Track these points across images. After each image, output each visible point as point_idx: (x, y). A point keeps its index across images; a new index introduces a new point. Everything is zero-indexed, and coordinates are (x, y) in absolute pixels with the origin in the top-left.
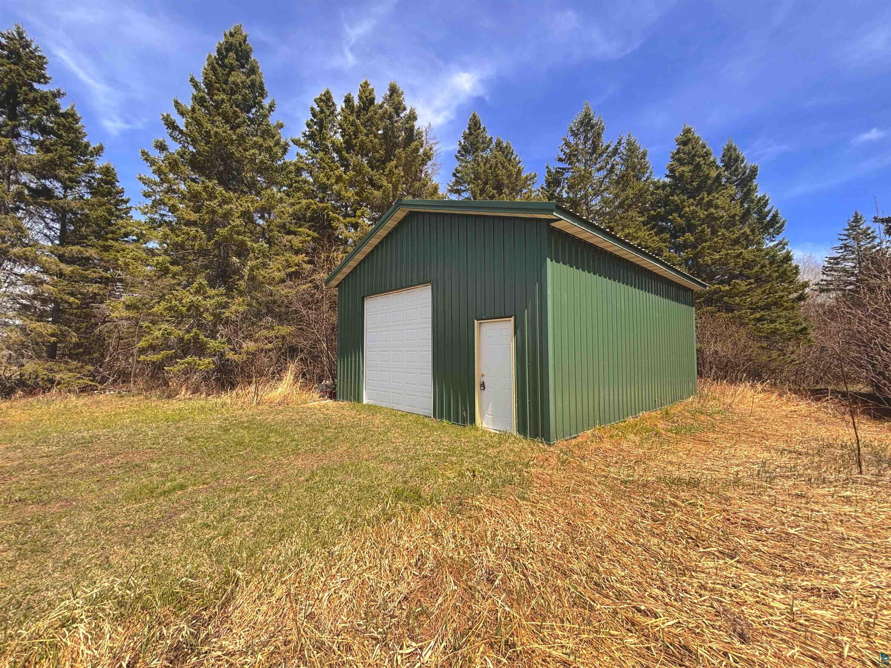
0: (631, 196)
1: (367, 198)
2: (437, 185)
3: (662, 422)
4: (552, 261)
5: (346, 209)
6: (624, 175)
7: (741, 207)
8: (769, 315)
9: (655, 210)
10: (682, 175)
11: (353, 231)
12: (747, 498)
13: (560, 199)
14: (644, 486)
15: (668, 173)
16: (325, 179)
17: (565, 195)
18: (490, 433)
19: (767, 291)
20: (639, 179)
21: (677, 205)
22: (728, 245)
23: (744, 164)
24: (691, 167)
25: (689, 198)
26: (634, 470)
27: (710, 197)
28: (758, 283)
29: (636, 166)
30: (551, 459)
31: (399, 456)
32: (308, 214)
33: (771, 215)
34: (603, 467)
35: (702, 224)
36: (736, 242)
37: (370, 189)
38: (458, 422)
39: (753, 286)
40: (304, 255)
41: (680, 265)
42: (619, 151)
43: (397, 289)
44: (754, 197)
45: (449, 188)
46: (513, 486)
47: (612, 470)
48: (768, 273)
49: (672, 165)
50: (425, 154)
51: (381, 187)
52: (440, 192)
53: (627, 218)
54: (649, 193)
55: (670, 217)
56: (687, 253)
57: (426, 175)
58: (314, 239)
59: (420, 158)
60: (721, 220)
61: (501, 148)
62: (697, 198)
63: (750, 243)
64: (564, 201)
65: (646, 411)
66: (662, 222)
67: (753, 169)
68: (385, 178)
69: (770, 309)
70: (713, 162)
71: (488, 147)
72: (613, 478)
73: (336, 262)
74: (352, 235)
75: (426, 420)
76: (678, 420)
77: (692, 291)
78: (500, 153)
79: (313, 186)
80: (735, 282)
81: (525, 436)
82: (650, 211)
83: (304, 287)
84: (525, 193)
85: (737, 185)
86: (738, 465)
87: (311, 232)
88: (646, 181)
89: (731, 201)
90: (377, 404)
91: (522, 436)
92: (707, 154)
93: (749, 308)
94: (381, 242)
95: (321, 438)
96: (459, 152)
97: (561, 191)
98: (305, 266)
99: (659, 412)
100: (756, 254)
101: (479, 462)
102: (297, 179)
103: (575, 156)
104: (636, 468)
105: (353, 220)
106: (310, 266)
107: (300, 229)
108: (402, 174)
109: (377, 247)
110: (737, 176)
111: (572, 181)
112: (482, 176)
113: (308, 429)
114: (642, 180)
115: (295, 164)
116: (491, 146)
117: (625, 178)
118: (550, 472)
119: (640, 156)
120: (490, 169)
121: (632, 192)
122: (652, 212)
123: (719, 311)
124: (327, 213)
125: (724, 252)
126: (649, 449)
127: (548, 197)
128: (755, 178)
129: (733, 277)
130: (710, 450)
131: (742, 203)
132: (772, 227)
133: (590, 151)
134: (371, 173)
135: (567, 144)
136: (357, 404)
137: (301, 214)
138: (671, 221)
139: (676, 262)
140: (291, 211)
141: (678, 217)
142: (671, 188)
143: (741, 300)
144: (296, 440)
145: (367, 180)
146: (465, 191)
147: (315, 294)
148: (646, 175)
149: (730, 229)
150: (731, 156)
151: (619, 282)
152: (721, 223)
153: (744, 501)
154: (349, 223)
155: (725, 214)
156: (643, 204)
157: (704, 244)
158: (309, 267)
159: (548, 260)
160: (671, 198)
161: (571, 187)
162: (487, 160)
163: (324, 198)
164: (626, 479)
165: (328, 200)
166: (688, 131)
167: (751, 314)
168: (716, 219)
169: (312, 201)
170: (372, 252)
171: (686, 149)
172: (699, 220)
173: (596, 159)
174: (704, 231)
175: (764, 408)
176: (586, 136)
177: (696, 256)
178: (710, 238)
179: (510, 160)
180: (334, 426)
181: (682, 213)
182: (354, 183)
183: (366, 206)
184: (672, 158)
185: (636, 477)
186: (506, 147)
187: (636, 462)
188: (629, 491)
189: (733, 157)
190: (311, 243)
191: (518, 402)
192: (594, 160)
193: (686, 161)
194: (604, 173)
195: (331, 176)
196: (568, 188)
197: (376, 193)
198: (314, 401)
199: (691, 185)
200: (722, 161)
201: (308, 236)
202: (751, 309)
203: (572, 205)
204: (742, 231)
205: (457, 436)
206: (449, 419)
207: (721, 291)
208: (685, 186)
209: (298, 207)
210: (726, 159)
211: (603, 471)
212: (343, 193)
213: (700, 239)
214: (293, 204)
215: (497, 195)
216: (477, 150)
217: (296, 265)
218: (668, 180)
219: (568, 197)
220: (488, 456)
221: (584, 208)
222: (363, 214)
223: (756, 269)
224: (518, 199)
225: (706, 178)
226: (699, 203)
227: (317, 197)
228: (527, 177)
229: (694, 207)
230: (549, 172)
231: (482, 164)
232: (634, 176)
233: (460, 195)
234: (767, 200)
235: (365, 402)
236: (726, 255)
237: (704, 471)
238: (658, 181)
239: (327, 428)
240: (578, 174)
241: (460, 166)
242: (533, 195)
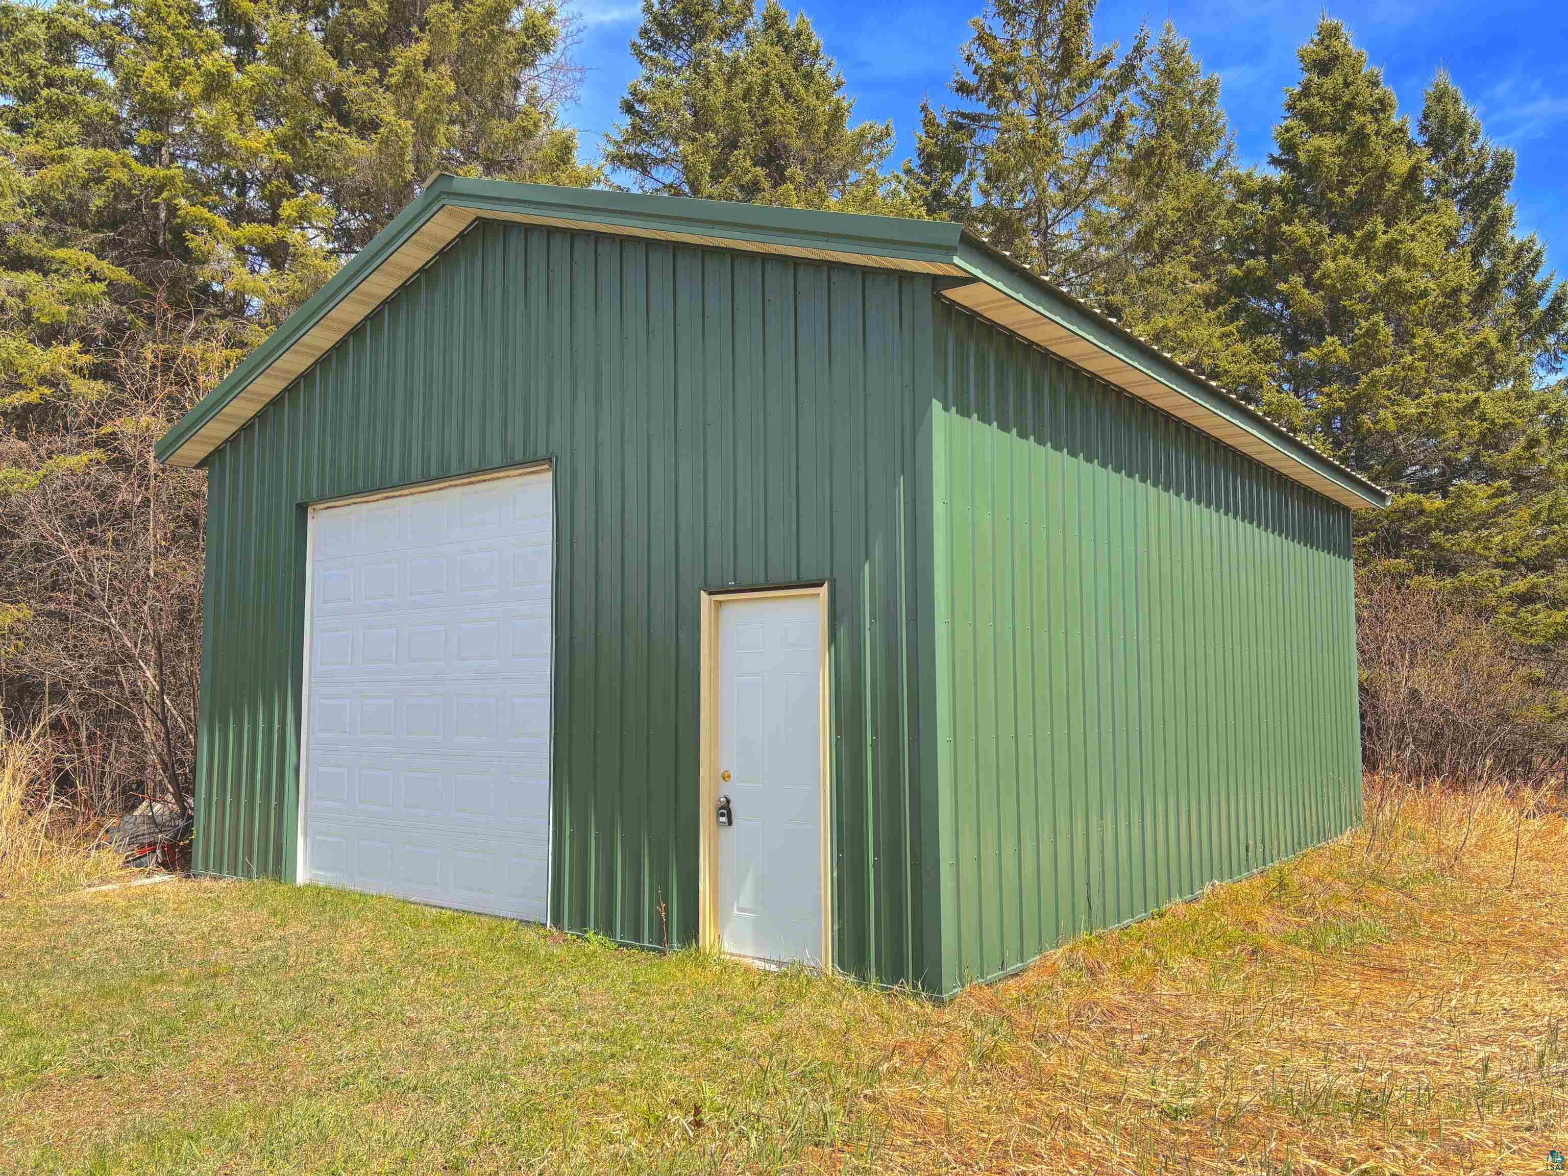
0: (1172, 216)
1: (319, 165)
2: (571, 137)
3: (1267, 911)
4: (946, 408)
5: (242, 193)
6: (1150, 153)
7: (1474, 267)
8: (1549, 586)
9: (1240, 264)
10: (1316, 162)
11: (265, 270)
12: (1514, 1141)
13: (961, 212)
14: (1230, 1123)
15: (1277, 152)
16: (163, 84)
17: (976, 200)
18: (747, 970)
19: (1544, 516)
20: (1193, 165)
21: (1302, 251)
22: (1442, 377)
23: (1478, 144)
24: (1341, 140)
25: (1334, 230)
26: (1198, 1073)
27: (1393, 233)
28: (1519, 490)
29: (1186, 125)
30: (945, 1052)
31: (433, 1069)
32: (97, 203)
33: (1549, 295)
34: (1104, 1067)
35: (1372, 312)
36: (1462, 367)
37: (332, 131)
38: (638, 937)
39: (1508, 499)
40: (75, 346)
41: (1310, 431)
42: (1139, 77)
43: (427, 479)
44: (1506, 241)
45: (611, 149)
46: (828, 1150)
47: (1133, 1074)
48: (1545, 461)
49: (1288, 130)
50: (531, 29)
51: (373, 125)
52: (580, 161)
53: (1159, 284)
54: (1222, 209)
55: (1282, 286)
56: (1329, 395)
57: (532, 101)
58: (115, 291)
59: (511, 41)
60: (1422, 302)
61: (781, 34)
62: (1358, 234)
63: (1496, 373)
64: (975, 219)
65: (1221, 879)
66: (1260, 296)
67: (1502, 161)
68: (389, 95)
69: (1550, 569)
70: (1401, 130)
71: (738, 27)
72: (1137, 1102)
73: (202, 378)
74: (264, 286)
75: (529, 936)
76: (1313, 907)
77: (1346, 510)
78: (779, 49)
79: (119, 103)
80: (1461, 488)
81: (862, 977)
82: (1224, 263)
83: (72, 461)
84: (857, 184)
85: (1464, 203)
86: (1485, 1041)
87: (104, 267)
88: (1214, 172)
89: (1447, 249)
90: (350, 887)
91: (852, 978)
92: (1384, 105)
93: (1497, 565)
94: (374, 317)
95: (136, 1020)
96: (645, 32)
97: (966, 186)
98: (78, 385)
99: (1257, 882)
100: (1514, 405)
101: (712, 1076)
102: (54, 71)
103: (1008, 78)
104: (1203, 1066)
105: (269, 232)
106: (99, 385)
107: (61, 253)
108: (451, 89)
109: (357, 332)
110: (1463, 176)
111: (999, 157)
112: (720, 120)
113: (80, 987)
114: (1205, 168)
115: (49, 20)
116: (749, 26)
117: (1155, 161)
118: (944, 1092)
119: (1197, 96)
120: (746, 97)
121: (1175, 203)
122: (1232, 269)
123: (1418, 571)
124: (167, 202)
125: (1429, 395)
126: (1237, 1002)
127: (926, 203)
128: (1507, 187)
129: (1453, 470)
130: (1411, 999)
131: (1476, 255)
132: (1553, 330)
133: (1051, 67)
134: (340, 75)
135: (984, 40)
136: (271, 885)
137: (70, 198)
138: (1286, 301)
139: (1298, 423)
140: (27, 185)
141: (1306, 285)
142: (1285, 199)
143: (1478, 540)
144: (32, 1033)
145: (320, 96)
146: (663, 161)
147: (114, 487)
148: (1215, 156)
149: (1447, 331)
150: (1445, 117)
151: (1143, 480)
152: (1422, 311)
153: (1507, 1153)
154: (251, 242)
155: (1432, 285)
156: (1206, 241)
157: (1376, 371)
158: (94, 389)
159: (937, 405)
160: (1285, 227)
161: (994, 177)
162: (735, 71)
163: (157, 147)
164: (1177, 1103)
165: (173, 157)
166: (1331, 33)
167: (1504, 581)
168: (1408, 298)
169: (113, 156)
170: (340, 347)
171: (1329, 84)
172: (1362, 300)
173: (1071, 94)
174: (1377, 332)
175: (1544, 860)
176: (1041, 20)
177: (1355, 407)
178: (1393, 355)
179: (809, 76)
180: (184, 973)
181: (1316, 276)
182: (274, 105)
183: (317, 188)
184: (1291, 107)
185: (1205, 1095)
186: (798, 34)
187: (1202, 1045)
188: (1187, 1145)
189: (1450, 121)
190: (106, 304)
191: (839, 863)
192: (1064, 96)
193: (1327, 120)
194: (1093, 139)
195: (186, 72)
196: (988, 178)
197: (354, 144)
198: (104, 881)
199: (1342, 193)
200: (1424, 129)
201: (94, 278)
202: (1505, 566)
203: (998, 231)
204: (1477, 338)
205: (635, 987)
206: (608, 929)
207: (1422, 512)
208: (1323, 194)
209: (54, 173)
210: (1433, 122)
211: (1105, 1079)
212: (231, 135)
213: (1364, 354)
214: (37, 163)
215: (766, 185)
216: (702, 32)
217: (43, 381)
218: (1276, 175)
219: (987, 206)
220: (741, 1054)
221: (1035, 243)
222: (303, 217)
223: (1516, 448)
224: (833, 202)
225: (1381, 177)
226: (1363, 249)
227: (129, 142)
228: (862, 136)
229: (1349, 260)
230: (929, 122)
231: (718, 81)
232: (1180, 156)
233: (645, 172)
234: (1539, 253)
235: (302, 875)
236: (1436, 405)
237: (1396, 1066)
238: (1249, 176)
239: (154, 981)
240: (1014, 138)
241: (648, 80)
242: (880, 193)
